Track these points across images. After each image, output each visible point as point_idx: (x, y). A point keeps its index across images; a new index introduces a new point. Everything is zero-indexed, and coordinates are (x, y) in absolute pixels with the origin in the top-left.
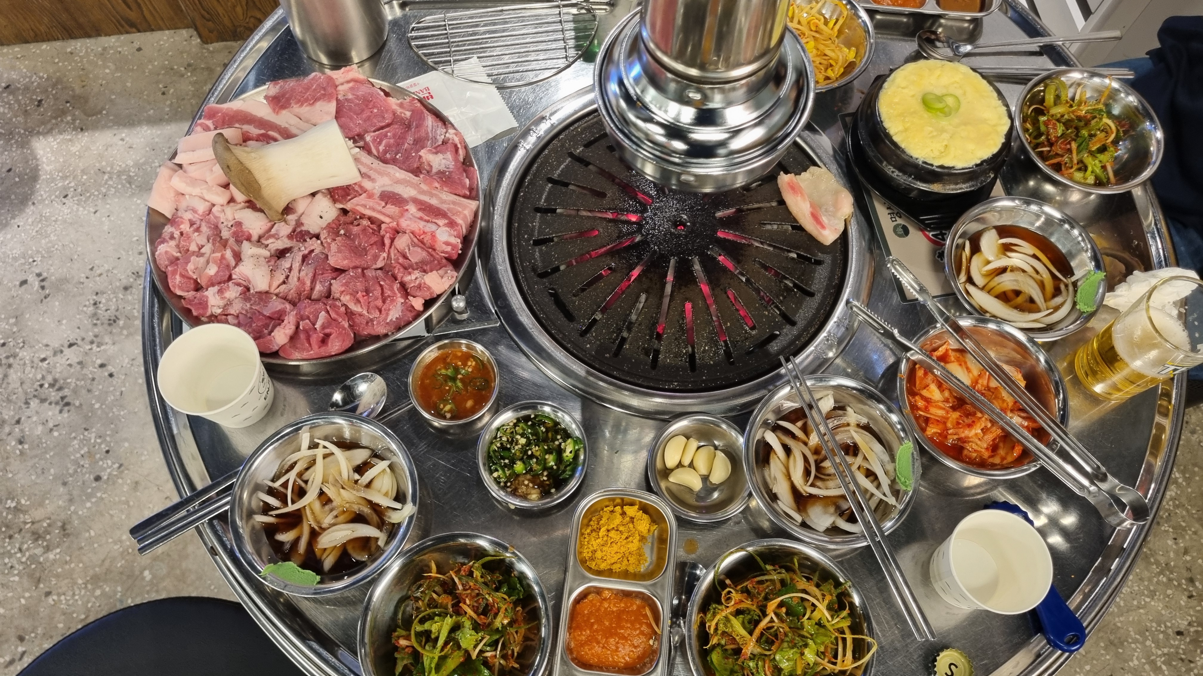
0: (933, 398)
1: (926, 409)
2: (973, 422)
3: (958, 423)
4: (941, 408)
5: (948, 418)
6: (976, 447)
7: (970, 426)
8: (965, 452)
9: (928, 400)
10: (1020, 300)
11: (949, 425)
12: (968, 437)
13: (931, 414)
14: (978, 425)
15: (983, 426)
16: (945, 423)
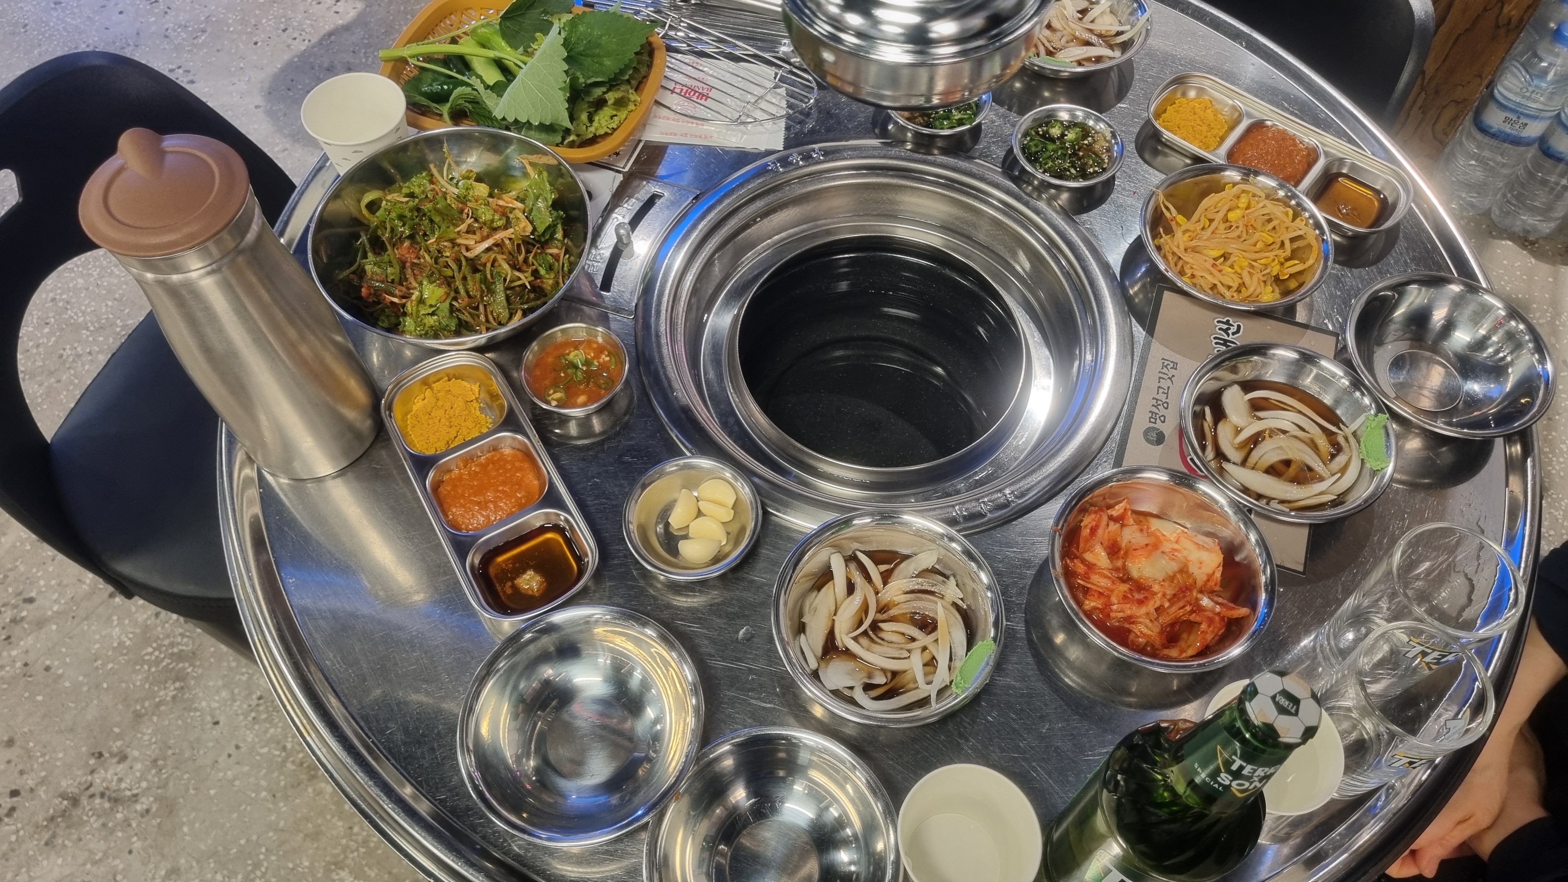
0: (1099, 564)
1: (1086, 577)
2: (1146, 598)
3: (1125, 597)
4: (1106, 577)
5: (1112, 591)
6: (1145, 631)
7: (1141, 602)
8: (1132, 637)
9: (1090, 567)
10: (1292, 470)
11: (1114, 599)
12: (1137, 617)
13: (1093, 584)
14: (1152, 602)
15: (1158, 604)
16: (1109, 597)
